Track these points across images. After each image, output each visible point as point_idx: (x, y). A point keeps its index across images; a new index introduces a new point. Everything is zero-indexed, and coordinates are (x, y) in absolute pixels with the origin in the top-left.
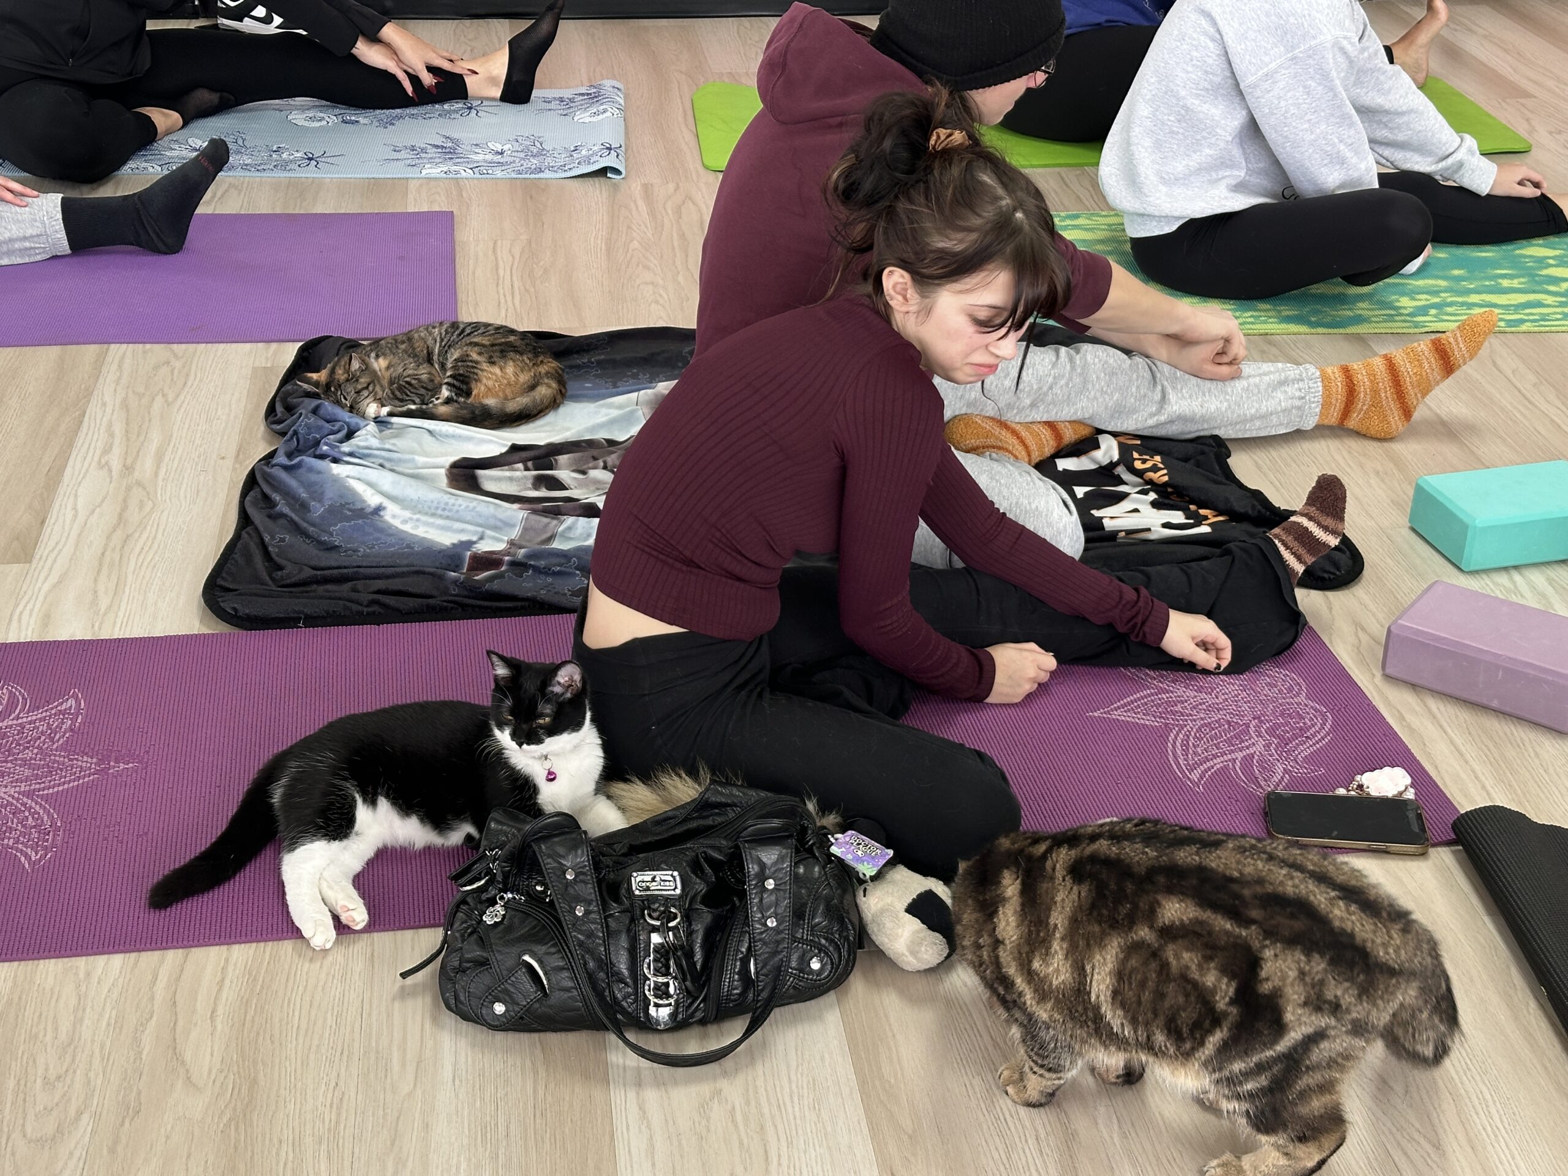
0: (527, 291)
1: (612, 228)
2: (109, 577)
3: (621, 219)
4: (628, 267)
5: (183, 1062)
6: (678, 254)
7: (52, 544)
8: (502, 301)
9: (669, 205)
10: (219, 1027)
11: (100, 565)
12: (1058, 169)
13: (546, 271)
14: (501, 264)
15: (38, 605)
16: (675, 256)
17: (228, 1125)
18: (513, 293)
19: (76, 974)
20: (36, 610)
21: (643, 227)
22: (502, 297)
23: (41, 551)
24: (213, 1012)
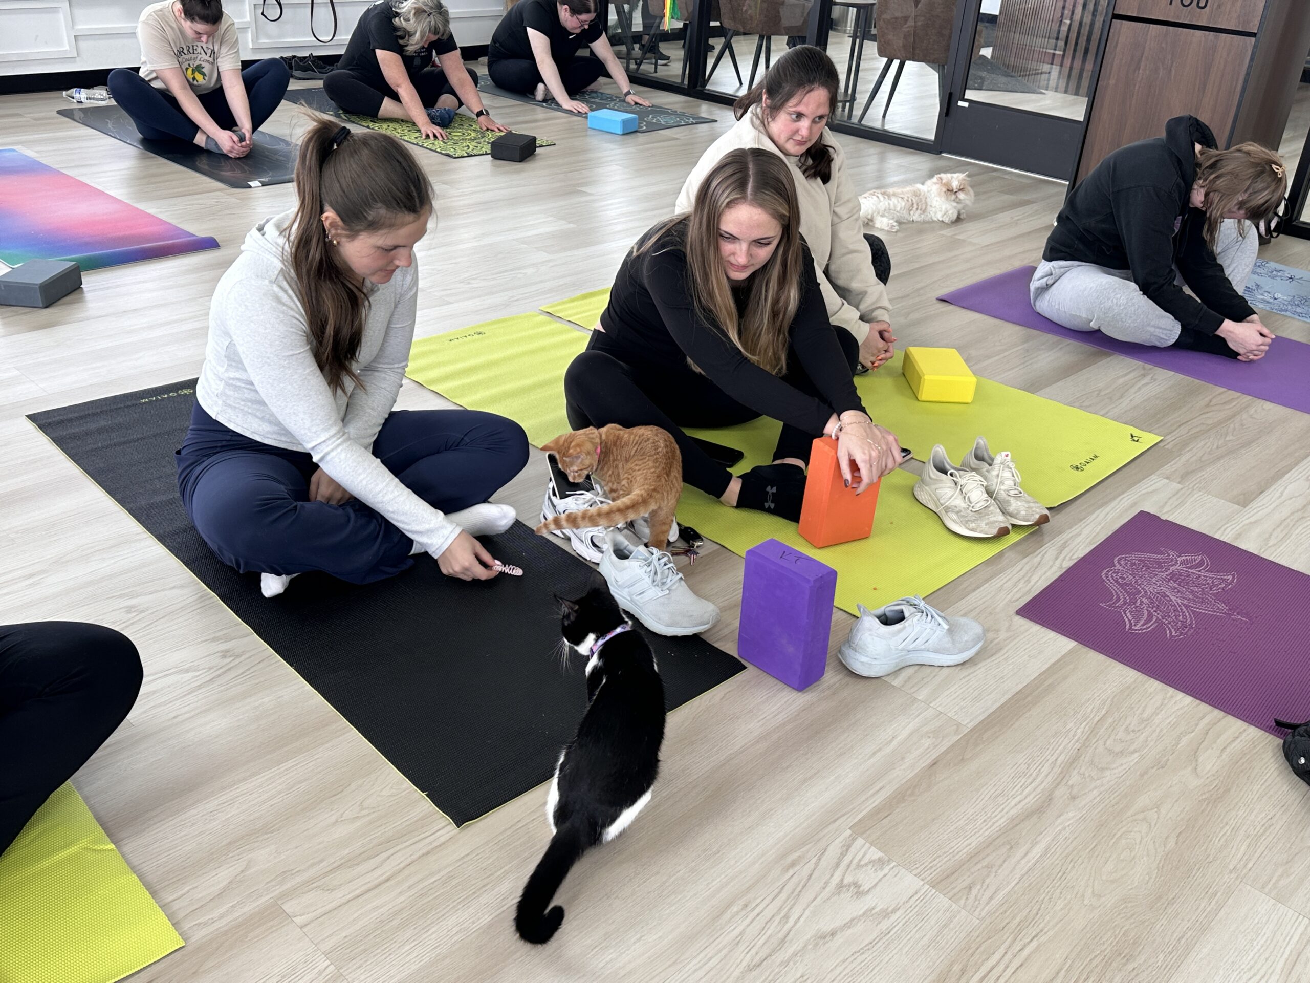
2: (1282, 531)
5: (1197, 760)
7: (1259, 505)
10: (1224, 756)
11: (1281, 524)
15: (1238, 528)
17: (1204, 800)
19: (1166, 694)
20: (1235, 530)
23: (1254, 505)
24: (1225, 748)
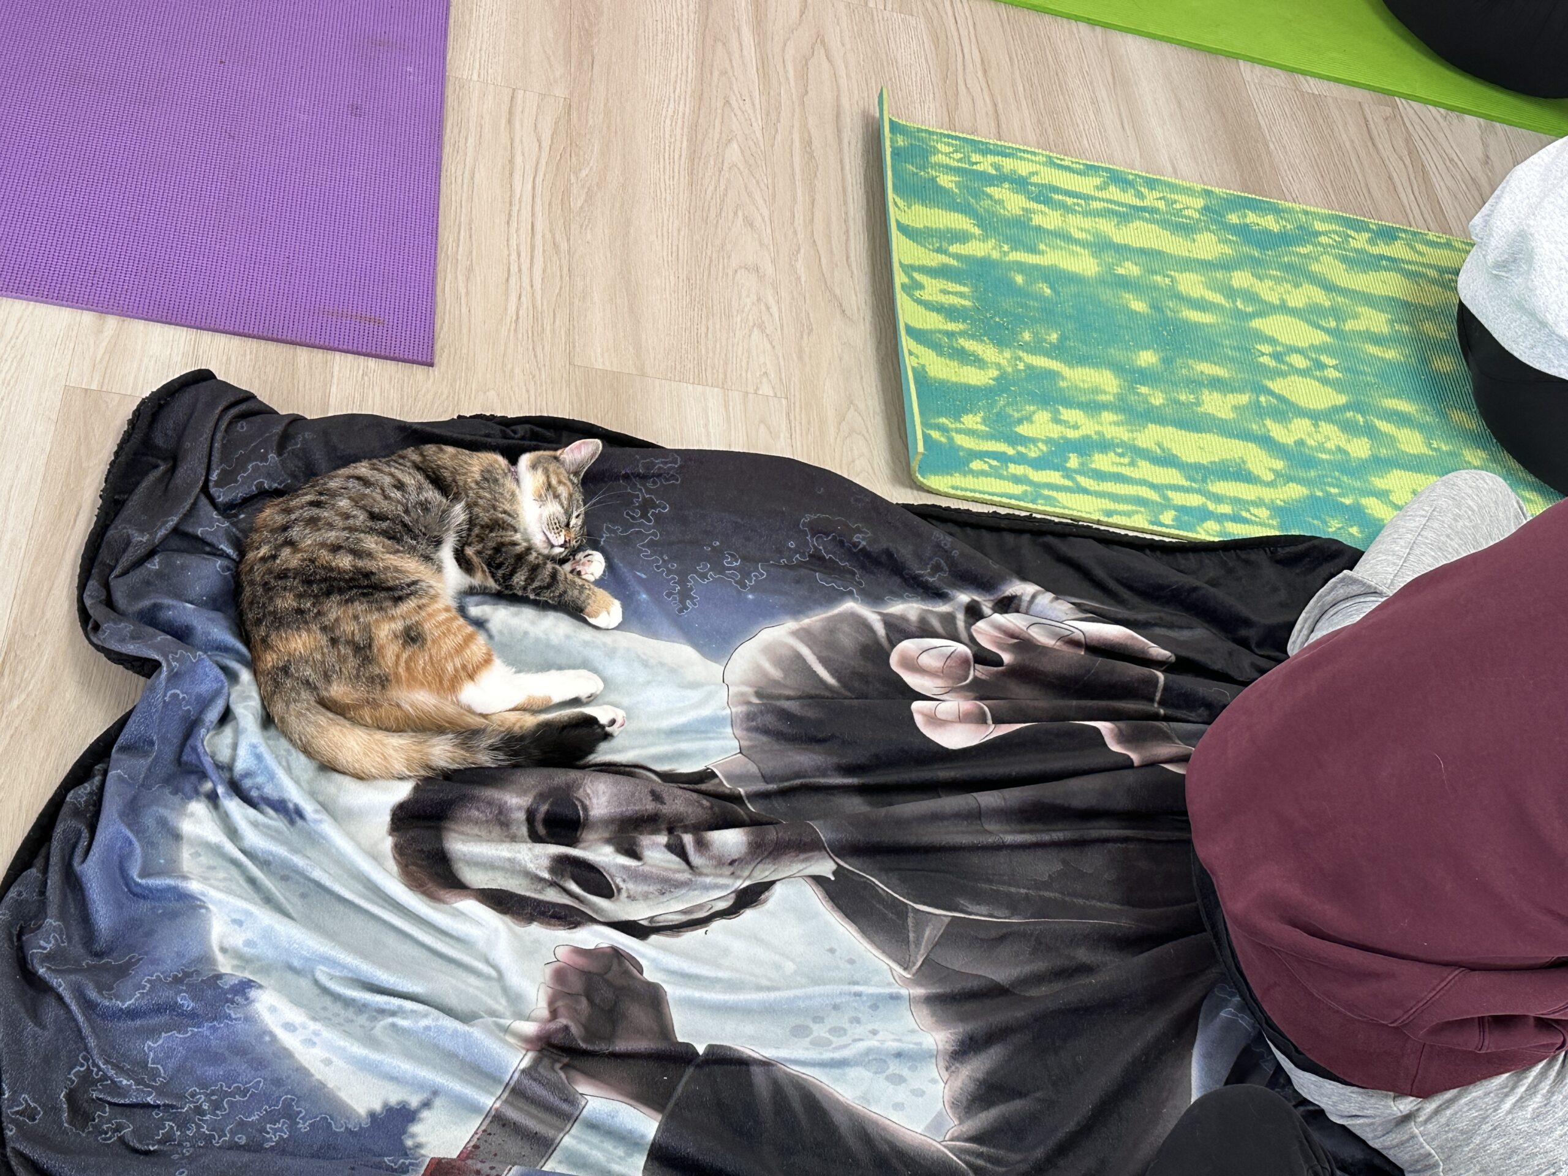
0: (555, 245)
1: (701, 99)
3: (716, 73)
4: (719, 215)
6: (799, 192)
8: (514, 268)
9: (790, 51)
12: (1359, 94)
13: (590, 196)
14: (519, 160)
16: (794, 200)
18: (533, 248)
21: (748, 106)
22: (514, 256)
